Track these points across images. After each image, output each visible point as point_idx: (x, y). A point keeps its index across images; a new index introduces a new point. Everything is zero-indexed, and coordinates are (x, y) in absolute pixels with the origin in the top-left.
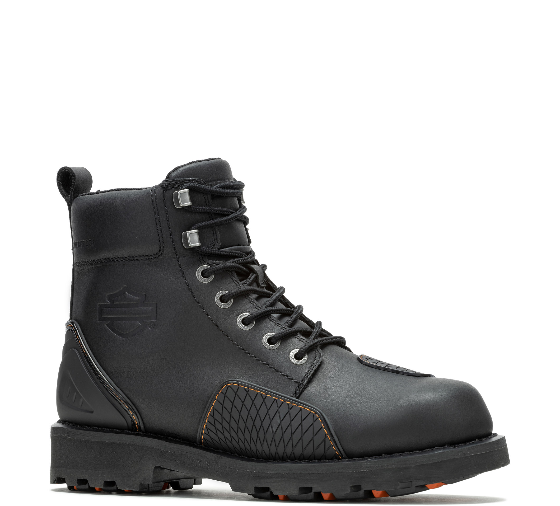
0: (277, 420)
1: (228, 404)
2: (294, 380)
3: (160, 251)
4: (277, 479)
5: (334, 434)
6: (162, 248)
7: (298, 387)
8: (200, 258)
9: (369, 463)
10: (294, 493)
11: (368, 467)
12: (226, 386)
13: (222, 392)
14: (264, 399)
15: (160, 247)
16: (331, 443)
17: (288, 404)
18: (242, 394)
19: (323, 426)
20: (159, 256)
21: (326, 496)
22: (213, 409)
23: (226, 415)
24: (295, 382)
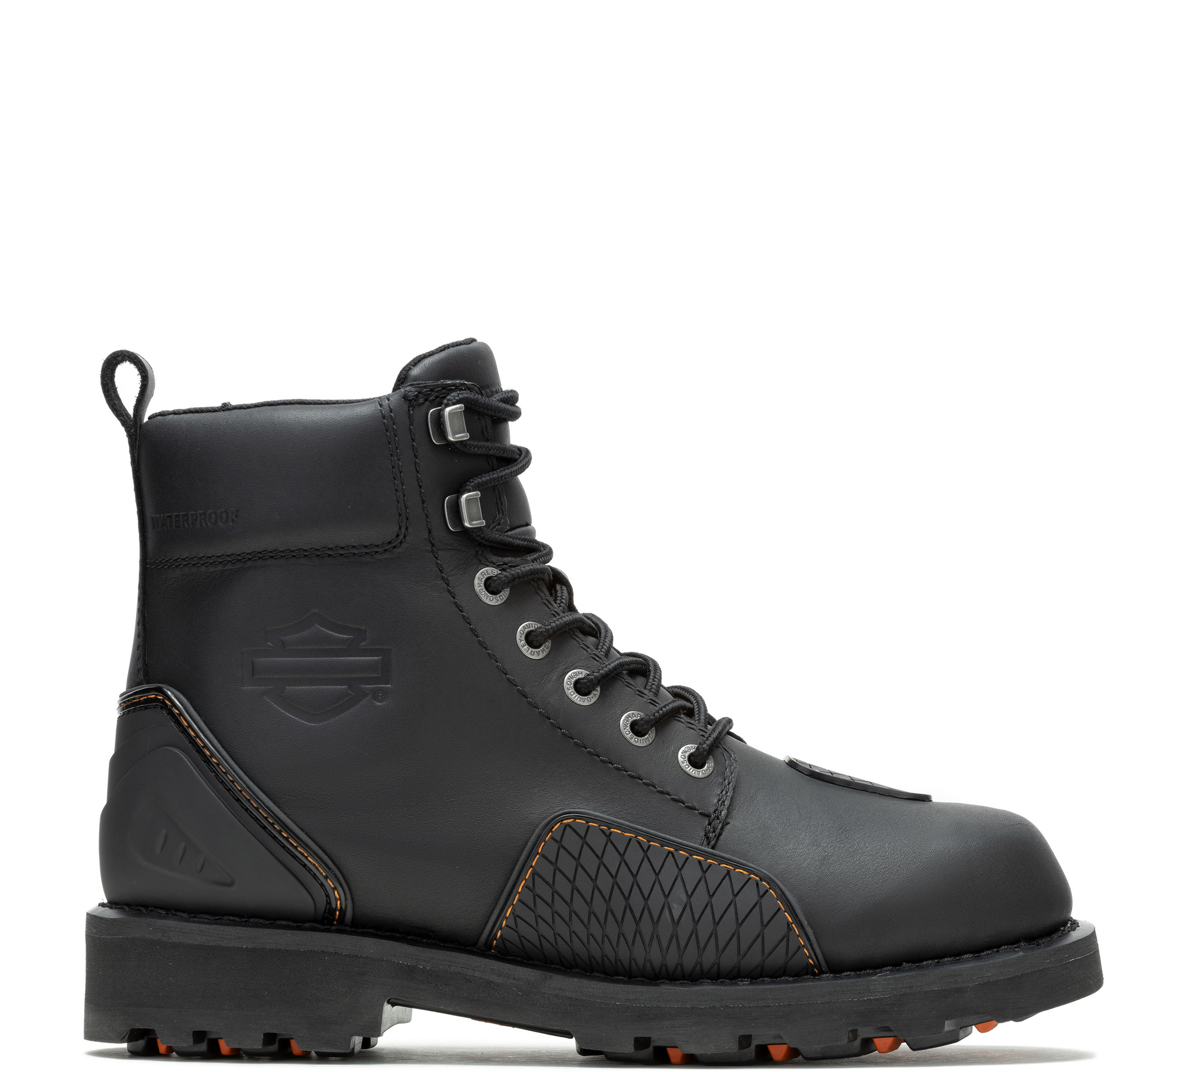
0: (679, 894)
1: (567, 864)
2: (698, 811)
3: (398, 536)
4: (689, 1019)
5: (805, 923)
6: (403, 529)
7: (710, 824)
8: (477, 552)
9: (883, 981)
10: (727, 1047)
11: (884, 991)
12: (559, 824)
13: (552, 838)
14: (645, 852)
15: (400, 528)
16: (801, 941)
17: (699, 862)
18: (597, 842)
19: (782, 907)
20: (394, 547)
21: (777, 1052)
22: (534, 874)
23: (563, 886)
24: (700, 816)
